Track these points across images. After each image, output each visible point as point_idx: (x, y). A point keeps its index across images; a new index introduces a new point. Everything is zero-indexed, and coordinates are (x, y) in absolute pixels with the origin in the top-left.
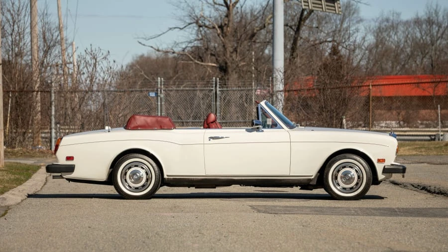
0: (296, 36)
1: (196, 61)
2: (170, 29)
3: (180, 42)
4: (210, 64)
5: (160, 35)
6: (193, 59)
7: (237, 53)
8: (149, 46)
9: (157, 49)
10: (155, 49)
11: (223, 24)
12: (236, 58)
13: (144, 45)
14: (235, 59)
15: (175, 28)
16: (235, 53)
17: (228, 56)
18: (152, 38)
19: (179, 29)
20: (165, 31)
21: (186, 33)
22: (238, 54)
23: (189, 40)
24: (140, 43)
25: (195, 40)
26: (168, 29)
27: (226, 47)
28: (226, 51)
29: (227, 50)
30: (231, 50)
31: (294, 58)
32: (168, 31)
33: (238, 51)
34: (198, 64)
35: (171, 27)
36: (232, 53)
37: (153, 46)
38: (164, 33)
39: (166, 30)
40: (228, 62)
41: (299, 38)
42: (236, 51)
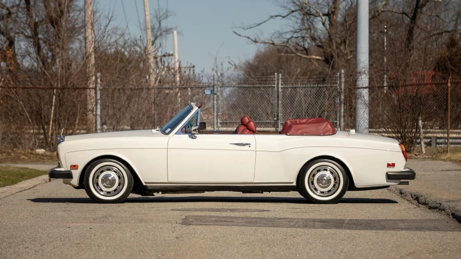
0: (412, 25)
1: (298, 54)
2: (272, 17)
3: (284, 31)
4: (314, 57)
5: (259, 24)
6: (294, 51)
7: (345, 45)
8: (245, 37)
9: (254, 40)
10: (252, 40)
11: (330, 12)
12: (345, 50)
13: (240, 35)
14: (343, 51)
15: (277, 16)
16: (344, 44)
17: (334, 47)
18: (251, 28)
19: (281, 18)
20: (265, 20)
21: (291, 22)
22: (347, 46)
23: (294, 30)
24: (235, 33)
25: (301, 30)
26: (269, 18)
27: (331, 38)
28: (332, 43)
29: (333, 41)
30: (339, 41)
31: (410, 50)
32: (269, 19)
33: (347, 42)
34: (301, 57)
35: (272, 15)
36: (340, 44)
37: (250, 37)
38: (264, 22)
39: (267, 19)
40: (334, 54)
41: (415, 28)
42: (345, 42)
